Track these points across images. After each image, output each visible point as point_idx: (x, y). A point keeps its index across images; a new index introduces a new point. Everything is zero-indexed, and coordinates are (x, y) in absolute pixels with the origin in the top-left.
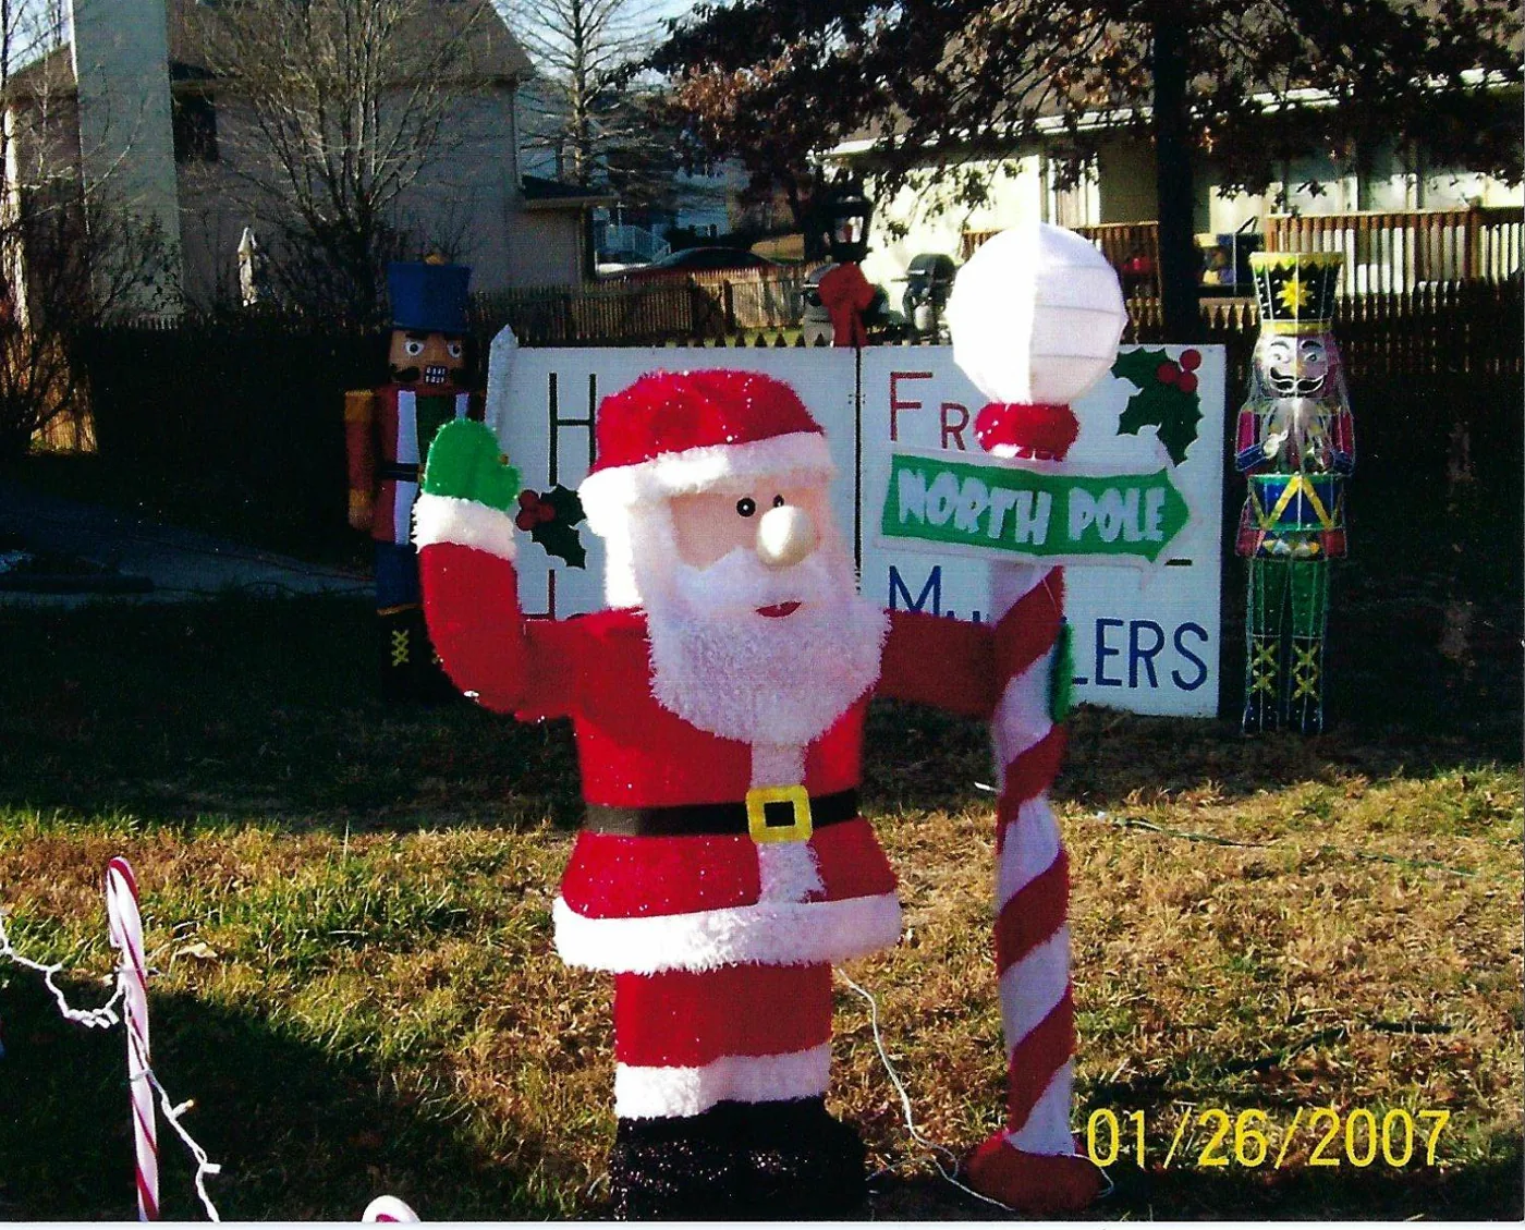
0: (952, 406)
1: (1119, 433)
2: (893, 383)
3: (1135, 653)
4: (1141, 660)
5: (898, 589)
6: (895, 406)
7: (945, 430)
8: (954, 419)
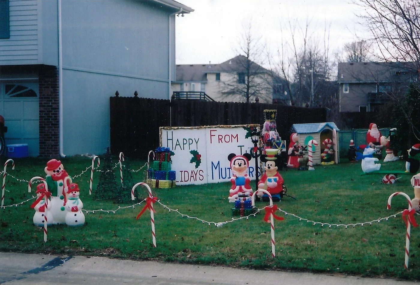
0: (220, 135)
1: (245, 138)
2: (211, 132)
3: (250, 172)
4: (251, 173)
5: (213, 165)
6: (211, 136)
7: (219, 139)
8: (220, 137)
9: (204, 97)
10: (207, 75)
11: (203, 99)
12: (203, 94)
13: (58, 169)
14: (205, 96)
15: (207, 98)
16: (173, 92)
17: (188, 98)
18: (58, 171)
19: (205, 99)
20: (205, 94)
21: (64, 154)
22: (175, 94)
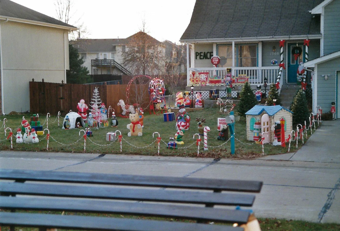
9: (114, 64)
10: (116, 47)
11: (113, 65)
12: (113, 61)
13: (25, 123)
14: (115, 62)
15: (116, 64)
16: (91, 60)
17: (102, 64)
18: (25, 124)
19: (115, 65)
20: (114, 61)
21: (4, 113)
22: (93, 61)
